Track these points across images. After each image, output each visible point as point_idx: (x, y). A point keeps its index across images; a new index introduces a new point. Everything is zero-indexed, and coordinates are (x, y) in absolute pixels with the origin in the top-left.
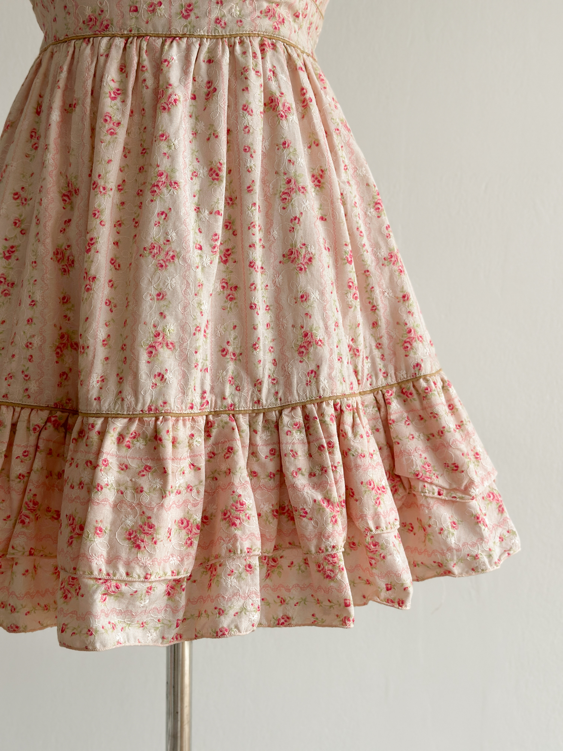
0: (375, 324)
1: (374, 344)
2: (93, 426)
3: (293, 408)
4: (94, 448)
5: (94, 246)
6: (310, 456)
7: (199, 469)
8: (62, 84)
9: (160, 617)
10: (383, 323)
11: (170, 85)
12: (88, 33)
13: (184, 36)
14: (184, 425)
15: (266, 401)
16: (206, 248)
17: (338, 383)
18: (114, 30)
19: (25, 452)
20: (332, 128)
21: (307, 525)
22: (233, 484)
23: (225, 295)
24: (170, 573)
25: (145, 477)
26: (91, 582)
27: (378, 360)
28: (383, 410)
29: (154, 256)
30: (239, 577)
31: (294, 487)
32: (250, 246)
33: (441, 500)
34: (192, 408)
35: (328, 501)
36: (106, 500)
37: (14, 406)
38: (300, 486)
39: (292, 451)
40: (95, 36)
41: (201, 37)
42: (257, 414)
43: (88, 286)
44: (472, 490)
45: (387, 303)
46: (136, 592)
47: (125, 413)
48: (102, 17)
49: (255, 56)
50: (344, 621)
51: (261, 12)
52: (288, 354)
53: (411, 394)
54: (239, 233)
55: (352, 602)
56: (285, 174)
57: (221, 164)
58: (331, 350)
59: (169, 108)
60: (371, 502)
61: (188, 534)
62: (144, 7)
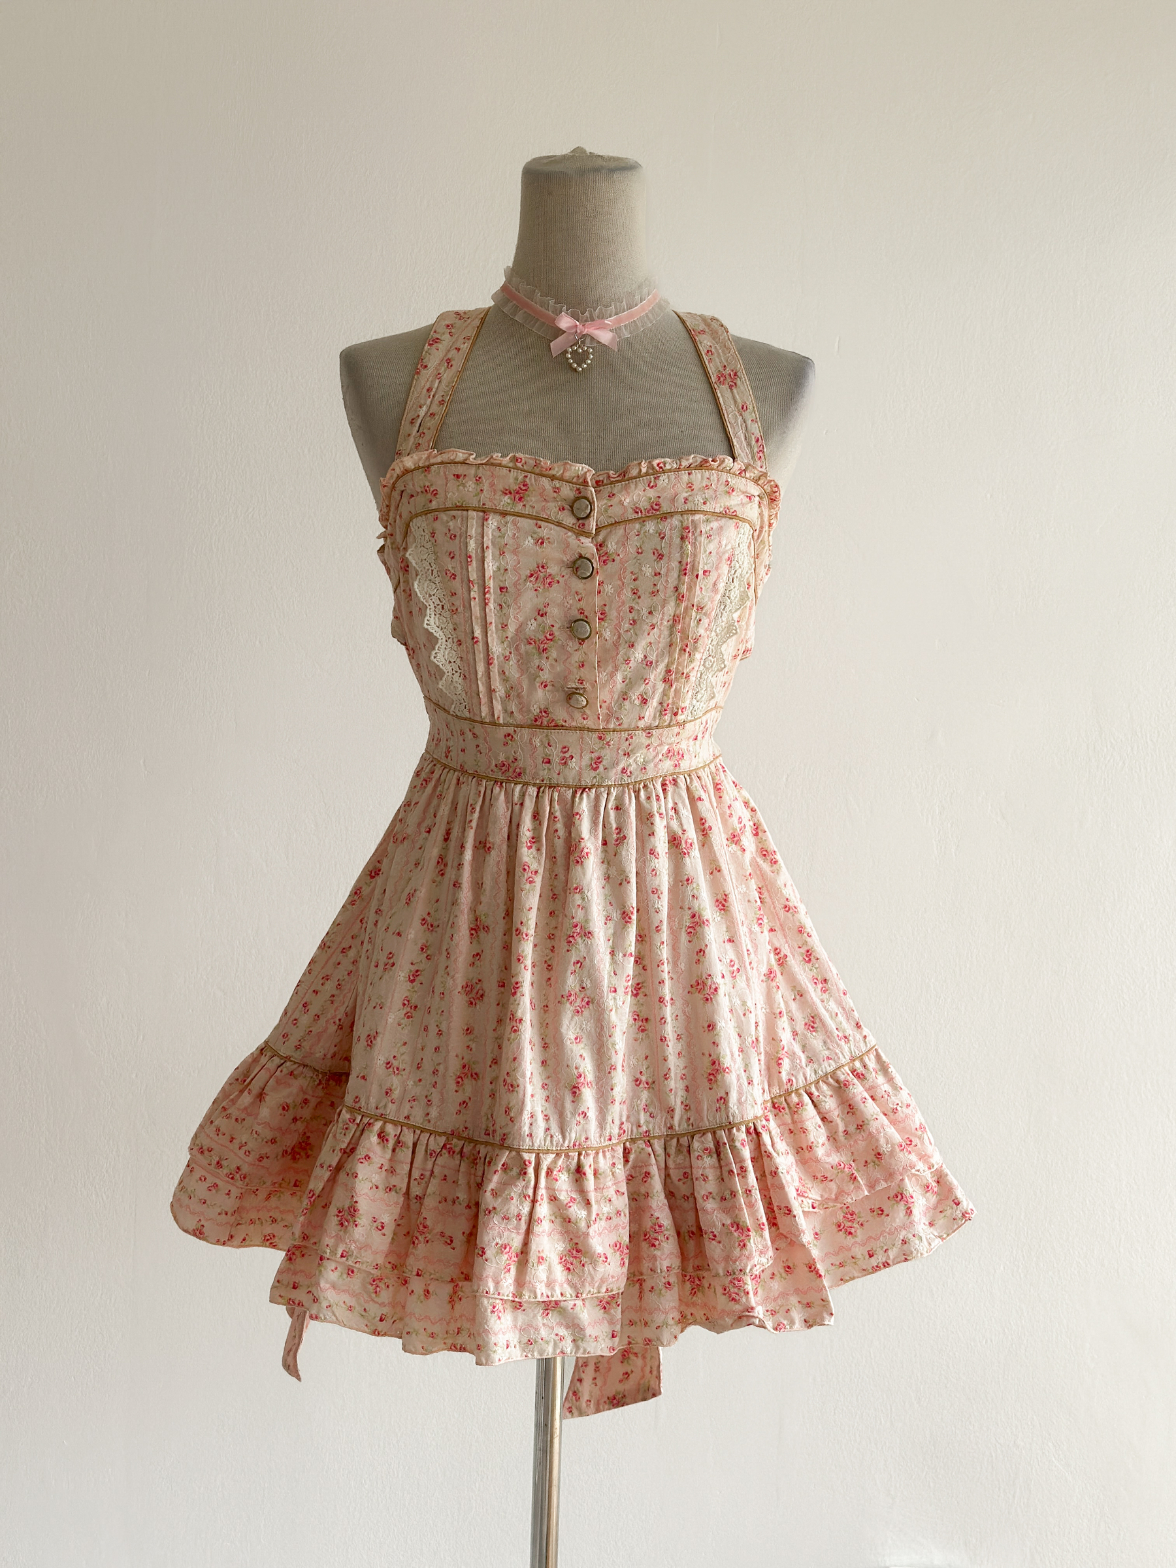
5: (520, 990)
8: (474, 824)
11: (582, 838)
12: (500, 777)
13: (593, 786)
16: (620, 990)
18: (526, 778)
21: (716, 1248)
23: (637, 1027)
25: (571, 1208)
29: (571, 1004)
32: (660, 982)
34: (610, 1139)
37: (415, 1128)
38: (710, 1211)
39: (703, 1175)
40: (508, 781)
41: (609, 787)
43: (515, 1028)
48: (516, 764)
49: (658, 799)
51: (663, 755)
56: (690, 909)
59: (581, 861)
61: (619, 1255)
62: (556, 760)
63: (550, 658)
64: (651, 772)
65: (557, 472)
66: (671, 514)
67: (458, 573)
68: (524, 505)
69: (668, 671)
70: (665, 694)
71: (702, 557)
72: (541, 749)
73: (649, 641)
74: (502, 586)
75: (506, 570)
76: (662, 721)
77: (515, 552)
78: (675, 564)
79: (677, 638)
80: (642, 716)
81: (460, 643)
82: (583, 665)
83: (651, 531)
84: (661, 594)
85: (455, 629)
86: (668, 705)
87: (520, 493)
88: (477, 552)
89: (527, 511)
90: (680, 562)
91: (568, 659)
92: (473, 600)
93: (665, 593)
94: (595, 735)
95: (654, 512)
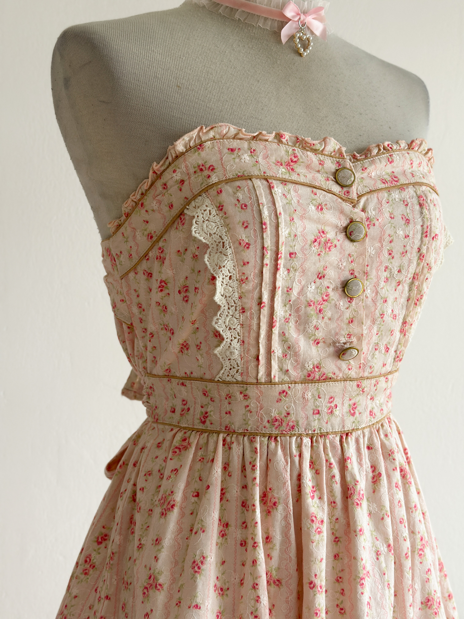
13: (353, 431)
18: (299, 430)
40: (283, 435)
41: (363, 429)
48: (288, 418)
62: (324, 410)
63: (326, 318)
65: (321, 147)
66: (407, 185)
67: (252, 242)
68: (298, 175)
69: (404, 323)
71: (433, 222)
72: (313, 401)
73: (396, 296)
74: (292, 251)
75: (296, 236)
77: (302, 218)
78: (418, 227)
79: (413, 293)
80: (385, 363)
82: (352, 321)
83: (397, 199)
84: (409, 255)
85: (240, 298)
87: (291, 164)
88: (270, 219)
90: (422, 226)
91: (340, 317)
92: (265, 266)
93: (411, 253)
94: (355, 383)
95: (396, 183)
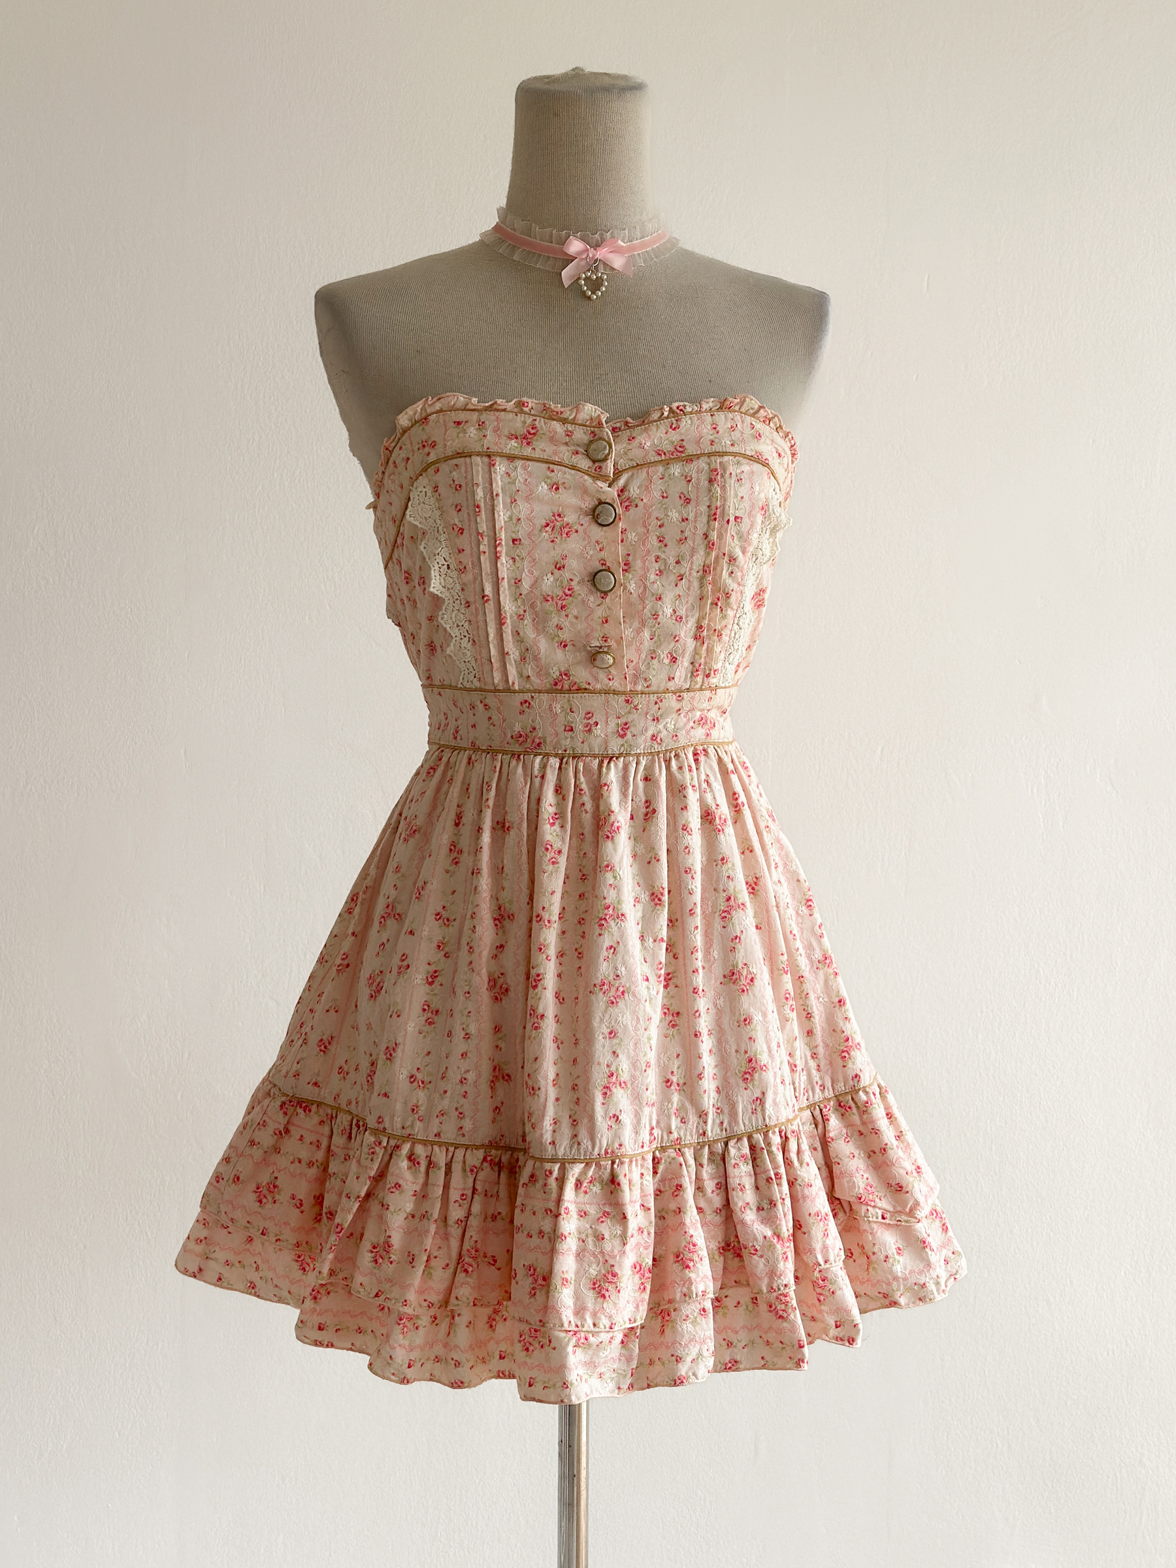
0: (810, 1033)
1: (809, 1054)
2: (551, 1173)
3: (739, 1139)
4: (554, 1195)
5: (542, 982)
6: (757, 1188)
7: (649, 1209)
8: (491, 803)
9: (615, 1366)
10: (818, 1032)
11: (613, 812)
12: (517, 748)
13: (621, 755)
14: (637, 1165)
15: (712, 1132)
16: (652, 979)
17: (783, 1108)
18: (548, 749)
19: (463, 1195)
20: (762, 825)
21: (758, 1263)
22: (684, 1224)
23: (667, 1022)
24: (628, 1322)
25: (604, 1224)
26: (563, 1335)
27: (814, 1072)
28: (820, 1127)
29: (604, 993)
30: (694, 1322)
31: (743, 1223)
32: (694, 972)
33: (885, 1224)
34: (643, 1147)
35: (778, 1237)
36: (569, 1249)
37: (447, 1145)
38: (749, 1223)
39: (739, 1184)
40: (526, 753)
41: (638, 755)
42: (702, 1147)
43: (536, 1025)
44: (918, 1212)
45: (821, 1008)
46: (601, 1342)
47: (582, 1158)
48: (534, 734)
49: (690, 770)
50: (799, 1363)
51: (694, 722)
52: (732, 1081)
53: (850, 1108)
54: (680, 956)
55: (806, 1343)
56: (724, 891)
57: (663, 889)
58: (775, 1073)
59: (613, 837)
60: (820, 1235)
61: (641, 1279)
62: (579, 727)
63: (570, 616)
64: (683, 741)
65: (570, 415)
66: (698, 456)
67: (466, 527)
68: (534, 449)
69: (700, 627)
70: (696, 652)
71: (732, 502)
72: (563, 714)
73: (678, 593)
74: (514, 537)
75: (519, 519)
76: (693, 683)
77: (527, 499)
78: (703, 508)
79: (708, 590)
80: (672, 676)
81: (468, 604)
82: (607, 621)
83: (676, 474)
84: (690, 542)
85: (463, 590)
86: (700, 666)
87: (528, 437)
88: (485, 501)
89: (537, 455)
90: (709, 507)
91: (589, 615)
92: (482, 554)
93: (694, 541)
94: (622, 699)
95: (679, 454)
